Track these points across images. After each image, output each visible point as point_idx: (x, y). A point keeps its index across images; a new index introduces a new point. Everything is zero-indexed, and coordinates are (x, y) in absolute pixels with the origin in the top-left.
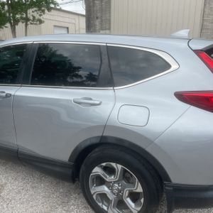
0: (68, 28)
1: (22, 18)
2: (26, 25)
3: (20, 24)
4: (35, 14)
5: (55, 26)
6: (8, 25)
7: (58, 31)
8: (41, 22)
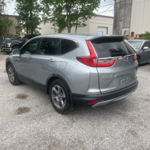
0: (107, 28)
1: (74, 23)
2: (76, 28)
3: (73, 27)
4: (81, 21)
5: (98, 27)
6: (66, 28)
7: (100, 30)
8: (85, 25)
